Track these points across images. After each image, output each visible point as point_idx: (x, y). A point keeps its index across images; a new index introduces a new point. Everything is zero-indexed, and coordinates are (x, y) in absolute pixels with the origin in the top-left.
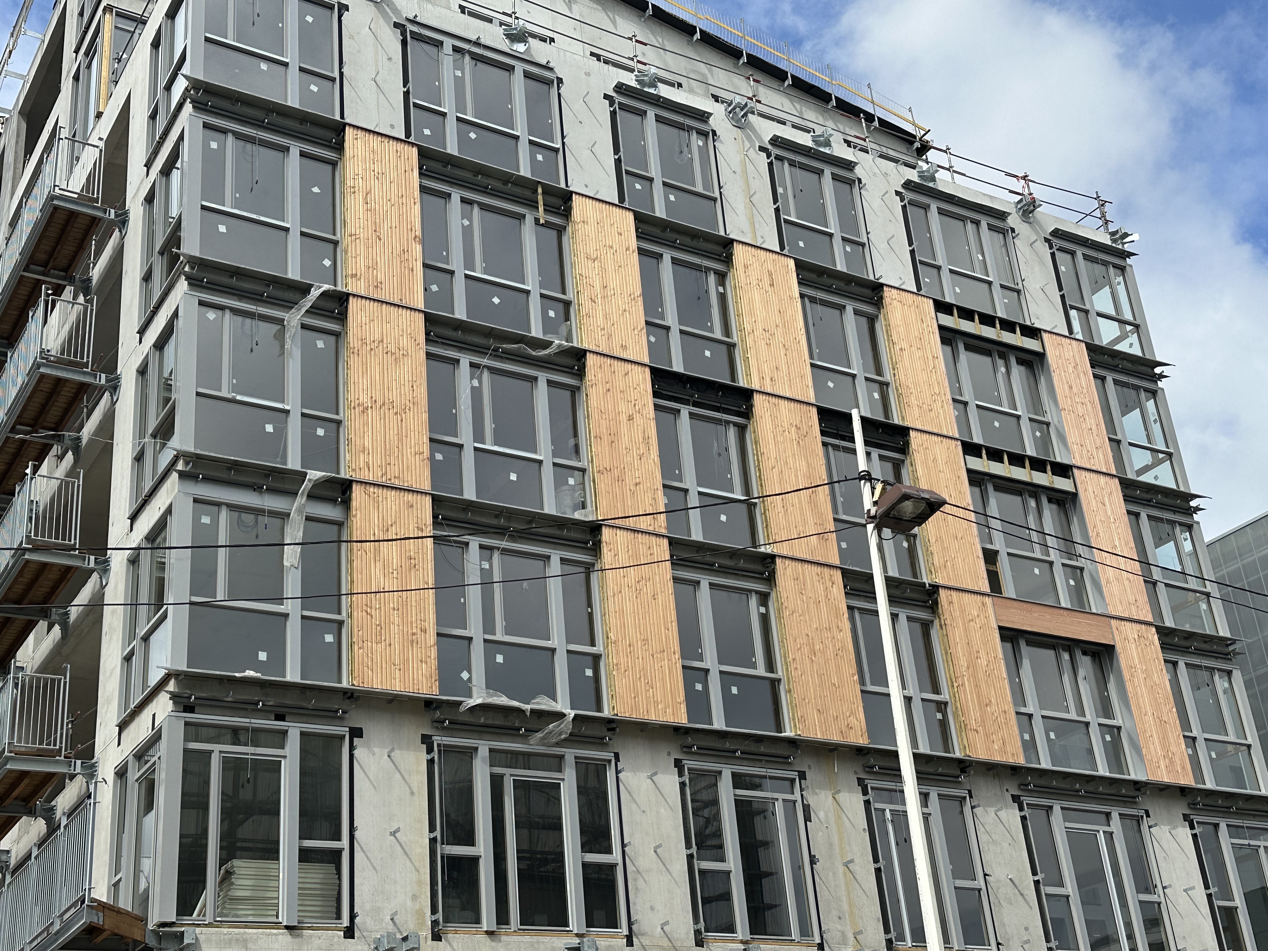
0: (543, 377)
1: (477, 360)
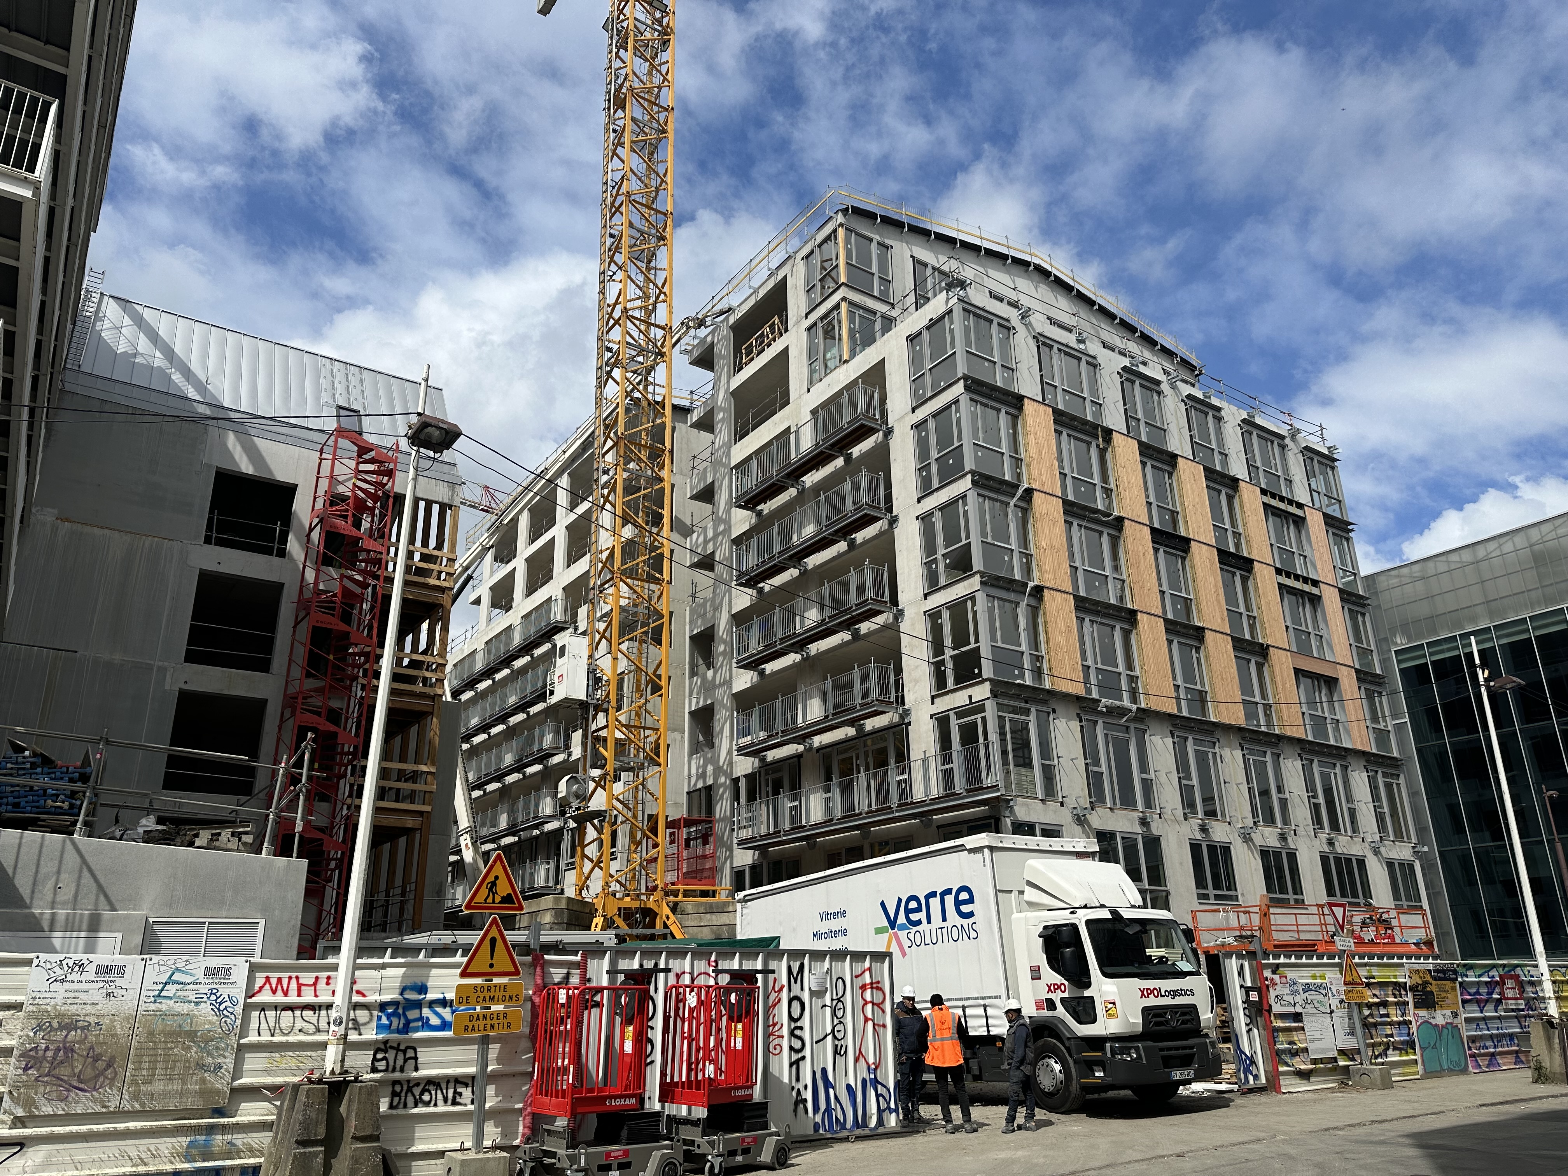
0: (1106, 531)
1: (1081, 523)
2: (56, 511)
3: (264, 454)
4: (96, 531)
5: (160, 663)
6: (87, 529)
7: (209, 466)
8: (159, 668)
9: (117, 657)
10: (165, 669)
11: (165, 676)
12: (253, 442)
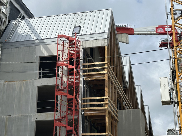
2: (4, 80)
3: (50, 49)
4: (13, 83)
5: (30, 115)
6: (11, 83)
7: (37, 57)
8: (30, 116)
9: (20, 115)
10: (31, 116)
11: (31, 118)
12: (47, 46)
